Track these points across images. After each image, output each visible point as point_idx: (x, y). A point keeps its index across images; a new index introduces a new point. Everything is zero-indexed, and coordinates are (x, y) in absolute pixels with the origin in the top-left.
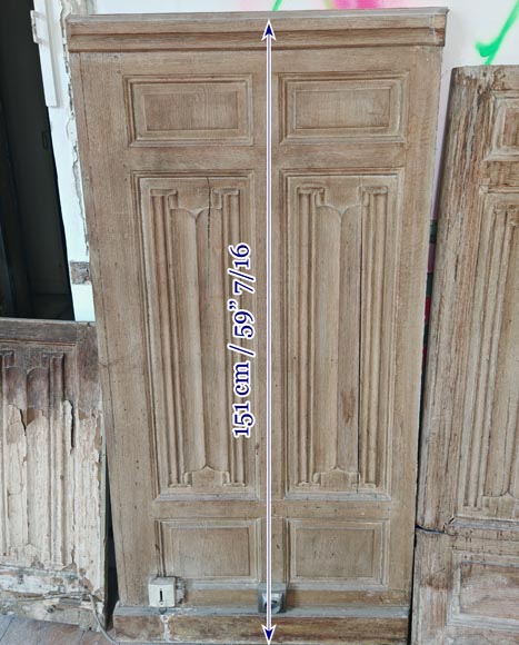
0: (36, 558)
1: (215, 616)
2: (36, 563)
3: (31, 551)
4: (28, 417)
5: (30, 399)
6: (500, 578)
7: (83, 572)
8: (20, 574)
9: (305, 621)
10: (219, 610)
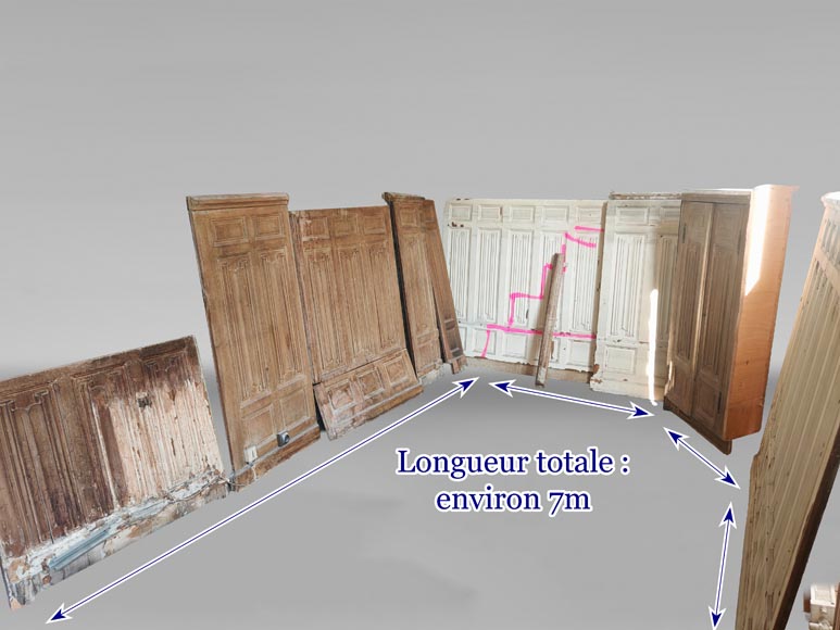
0: (191, 473)
1: (268, 457)
2: (192, 476)
3: (187, 470)
4: (173, 396)
5: (171, 385)
6: (339, 391)
7: (214, 467)
8: (186, 486)
9: (294, 443)
10: (269, 454)
